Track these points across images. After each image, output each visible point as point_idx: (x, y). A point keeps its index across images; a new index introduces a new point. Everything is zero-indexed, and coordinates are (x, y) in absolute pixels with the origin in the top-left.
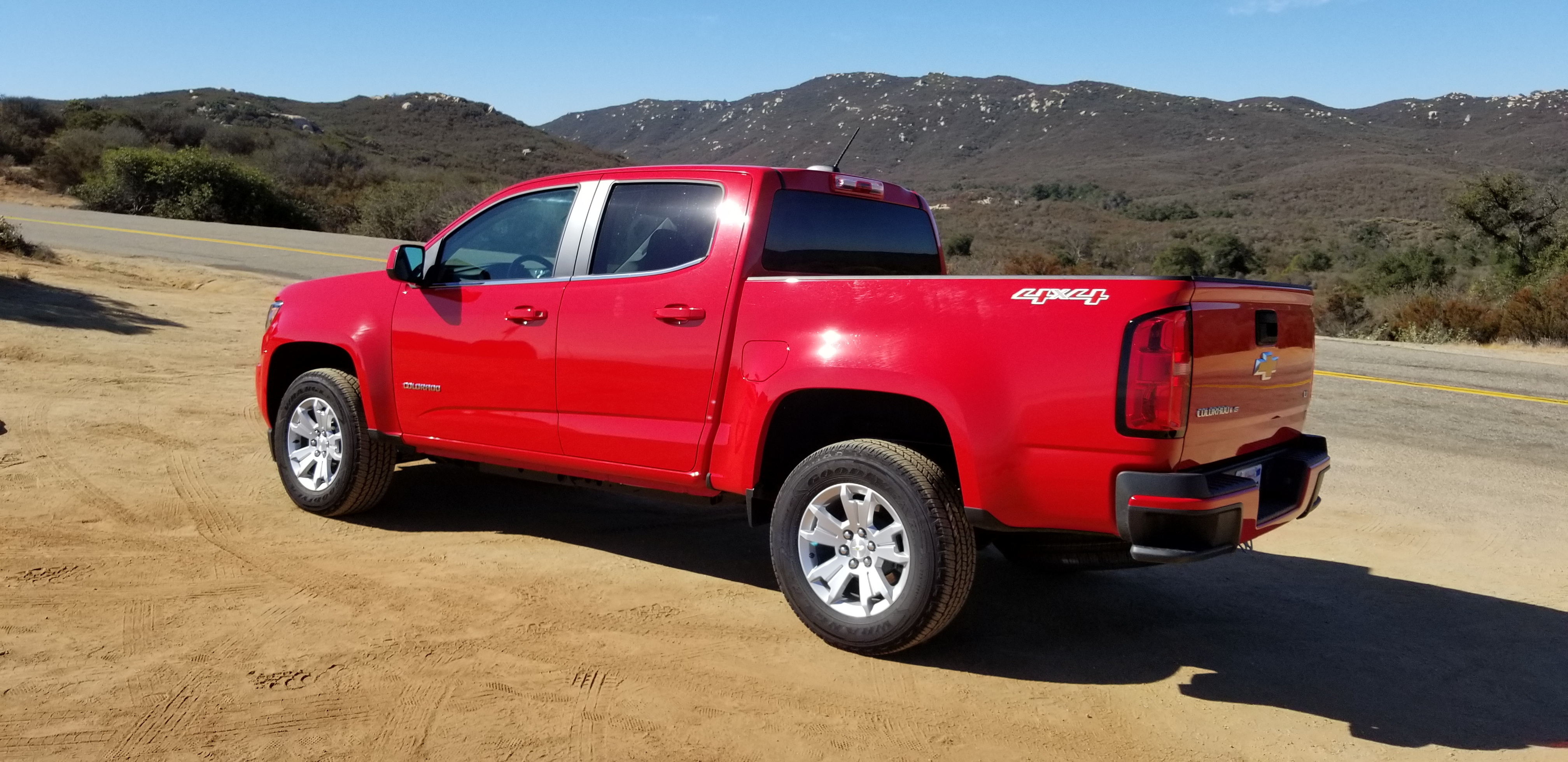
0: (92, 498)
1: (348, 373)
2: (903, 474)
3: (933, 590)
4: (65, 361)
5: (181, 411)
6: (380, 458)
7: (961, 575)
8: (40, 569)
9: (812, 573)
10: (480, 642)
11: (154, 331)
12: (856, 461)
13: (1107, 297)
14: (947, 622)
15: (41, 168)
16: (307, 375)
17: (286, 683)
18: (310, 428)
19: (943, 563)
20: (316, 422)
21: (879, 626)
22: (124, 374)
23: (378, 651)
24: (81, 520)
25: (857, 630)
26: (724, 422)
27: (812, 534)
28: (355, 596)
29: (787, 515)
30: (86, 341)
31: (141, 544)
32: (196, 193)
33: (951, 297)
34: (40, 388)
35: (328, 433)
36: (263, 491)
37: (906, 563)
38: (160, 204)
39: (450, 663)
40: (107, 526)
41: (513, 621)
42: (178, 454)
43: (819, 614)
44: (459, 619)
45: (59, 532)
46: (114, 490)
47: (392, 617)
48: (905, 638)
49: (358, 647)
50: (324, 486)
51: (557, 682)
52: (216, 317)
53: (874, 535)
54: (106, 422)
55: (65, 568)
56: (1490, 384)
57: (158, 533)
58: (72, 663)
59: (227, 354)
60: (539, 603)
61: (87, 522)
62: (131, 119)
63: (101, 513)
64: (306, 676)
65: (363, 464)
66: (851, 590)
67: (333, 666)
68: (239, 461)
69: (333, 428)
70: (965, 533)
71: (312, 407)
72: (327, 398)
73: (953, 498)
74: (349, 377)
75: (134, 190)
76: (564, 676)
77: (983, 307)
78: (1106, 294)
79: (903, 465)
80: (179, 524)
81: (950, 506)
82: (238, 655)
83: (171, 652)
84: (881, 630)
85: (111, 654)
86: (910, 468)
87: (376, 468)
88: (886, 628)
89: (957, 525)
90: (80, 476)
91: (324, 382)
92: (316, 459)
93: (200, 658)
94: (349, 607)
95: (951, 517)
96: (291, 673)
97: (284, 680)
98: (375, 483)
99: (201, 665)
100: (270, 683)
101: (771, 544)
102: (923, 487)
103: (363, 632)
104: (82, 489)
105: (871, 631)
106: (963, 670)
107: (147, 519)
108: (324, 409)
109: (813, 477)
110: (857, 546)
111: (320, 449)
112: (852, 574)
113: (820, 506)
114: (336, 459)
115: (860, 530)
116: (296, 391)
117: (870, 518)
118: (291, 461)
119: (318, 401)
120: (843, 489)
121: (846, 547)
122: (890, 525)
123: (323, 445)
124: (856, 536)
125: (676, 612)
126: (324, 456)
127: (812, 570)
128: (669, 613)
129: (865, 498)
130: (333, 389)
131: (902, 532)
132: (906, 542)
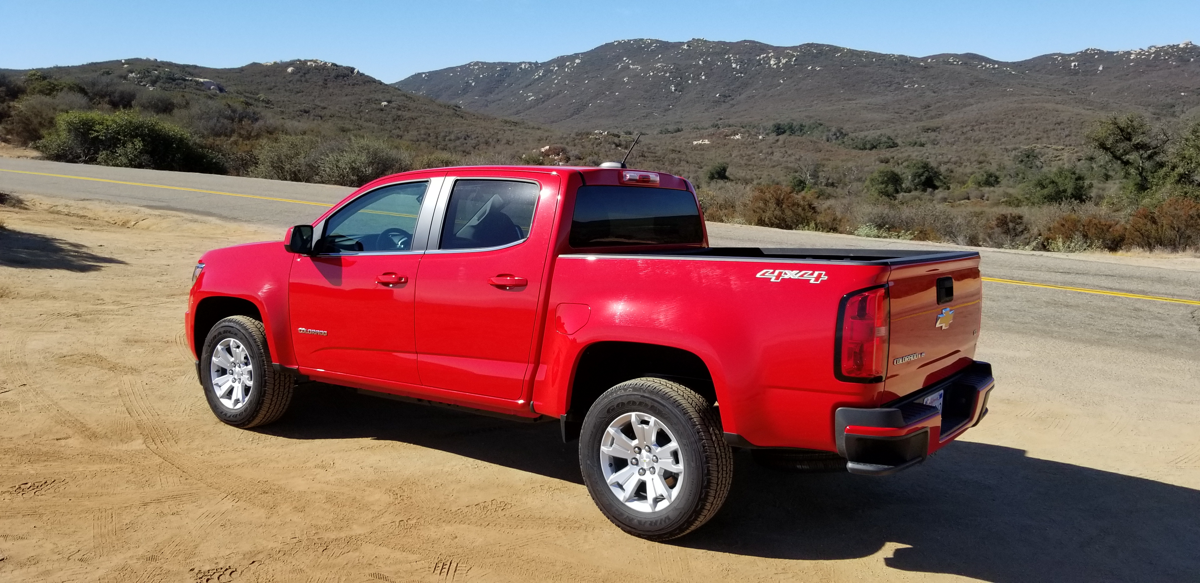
0: (63, 419)
1: (256, 320)
2: (678, 406)
3: (701, 493)
4: (35, 297)
5: (127, 341)
6: (282, 384)
7: (722, 481)
8: (27, 484)
9: (611, 478)
10: (362, 537)
11: (103, 269)
12: (642, 396)
13: (826, 277)
14: (712, 515)
15: (9, 127)
16: (225, 321)
17: (219, 578)
18: (228, 361)
19: (709, 473)
20: (232, 356)
21: (661, 520)
22: (82, 308)
23: (287, 548)
24: (55, 438)
25: (645, 522)
26: (544, 363)
27: (611, 449)
28: (267, 501)
29: (591, 435)
30: (51, 279)
31: (102, 458)
32: (130, 145)
33: (710, 274)
34: (18, 324)
35: (241, 365)
36: (193, 408)
37: (681, 473)
38: (102, 155)
39: (341, 557)
40: (75, 443)
41: (386, 518)
42: (127, 378)
43: (617, 510)
44: (346, 518)
45: (40, 450)
46: (79, 412)
47: (296, 518)
48: (681, 529)
49: (271, 545)
50: (239, 405)
51: (422, 570)
52: (149, 254)
53: (657, 451)
54: (70, 353)
55: (46, 482)
56: (1117, 286)
57: (115, 447)
58: (56, 565)
59: (160, 285)
60: (406, 502)
61: (60, 439)
62: (78, 86)
63: (70, 432)
64: (233, 571)
65: (269, 389)
66: (641, 491)
67: (253, 562)
68: (174, 383)
69: (246, 361)
70: (725, 449)
71: (229, 345)
72: (241, 339)
73: (715, 423)
74: (257, 322)
75: (82, 144)
76: (427, 565)
77: (735, 283)
78: (825, 275)
79: (677, 399)
80: (131, 439)
81: (713, 429)
82: (181, 554)
83: (130, 554)
84: (663, 523)
85: (85, 556)
86: (683, 402)
87: (279, 391)
88: (667, 521)
89: (718, 444)
90: (52, 401)
91: (238, 327)
92: (233, 385)
93: (153, 558)
94: (263, 510)
95: (714, 438)
96: (221, 568)
97: (217, 575)
98: (279, 402)
99: (154, 564)
100: (206, 578)
101: (580, 456)
102: (693, 416)
103: (274, 531)
104: (55, 412)
105: (656, 523)
106: (724, 551)
107: (106, 436)
108: (238, 347)
109: (611, 407)
110: (644, 458)
111: (236, 377)
112: (641, 480)
113: (616, 429)
114: (248, 385)
115: (647, 447)
116: (216, 333)
117: (653, 438)
118: (214, 386)
119: (234, 341)
120: (633, 417)
121: (636, 459)
122: (669, 444)
123: (238, 374)
124: (643, 451)
125: (509, 507)
126: (239, 383)
127: (611, 476)
128: (504, 507)
129: (650, 424)
130: (244, 332)
131: (678, 449)
132: (680, 457)
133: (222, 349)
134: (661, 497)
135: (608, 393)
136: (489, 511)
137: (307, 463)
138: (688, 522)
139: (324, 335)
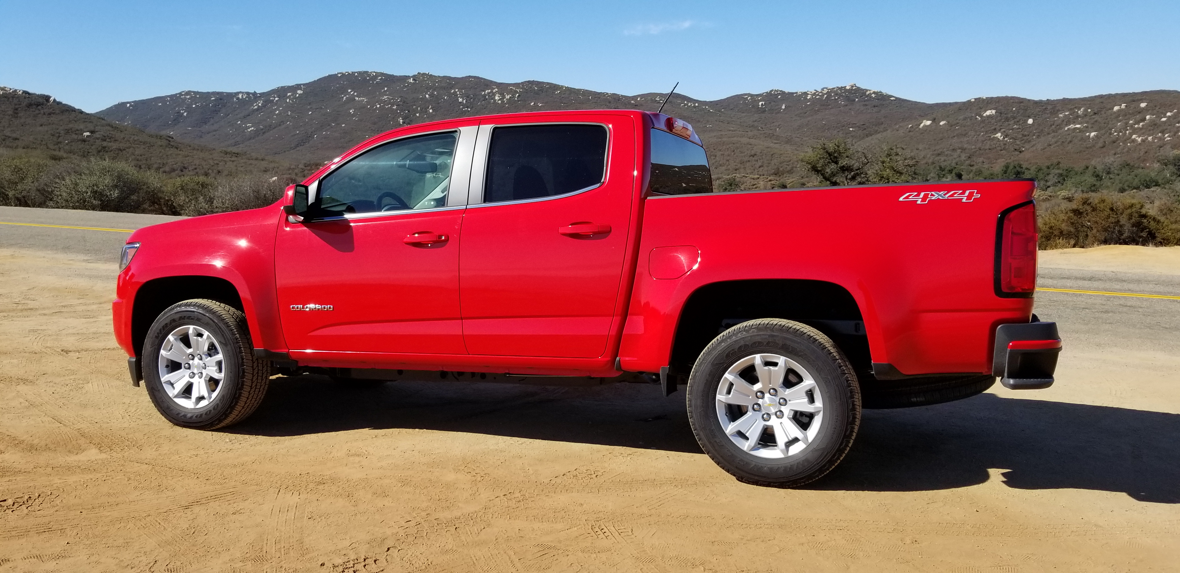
8: (5, 501)
9: (730, 428)
10: (481, 514)
12: (770, 335)
13: (979, 195)
16: (180, 306)
18: (184, 353)
19: (854, 408)
20: (189, 347)
21: (796, 464)
23: (411, 531)
25: (777, 469)
26: (633, 315)
27: (728, 397)
28: (334, 490)
29: (706, 384)
31: (70, 469)
37: (818, 411)
39: (482, 533)
40: (15, 457)
41: (486, 495)
42: (25, 389)
43: (741, 462)
44: (442, 498)
47: (387, 503)
49: (389, 530)
50: (203, 403)
51: (583, 536)
53: (786, 393)
55: (29, 497)
57: (73, 458)
64: (375, 560)
65: (247, 380)
66: (767, 438)
67: (389, 549)
69: (212, 351)
71: (186, 334)
72: (206, 326)
76: (583, 531)
78: (978, 193)
79: (811, 335)
82: (291, 551)
84: (800, 466)
85: (170, 566)
87: (257, 383)
88: (806, 464)
89: (854, 378)
91: (200, 311)
92: (193, 380)
94: (340, 500)
96: (357, 559)
97: (359, 566)
98: (255, 396)
103: (377, 518)
107: (48, 448)
108: (200, 335)
109: (730, 351)
110: (768, 403)
111: (195, 371)
112: (766, 425)
113: (734, 374)
114: (216, 378)
115: (772, 390)
116: (168, 321)
117: (781, 380)
118: (163, 384)
119: (194, 328)
120: (758, 359)
121: (759, 405)
122: (801, 384)
123: (198, 367)
124: (767, 395)
125: (600, 473)
126: (200, 377)
127: (730, 426)
128: (596, 474)
129: (779, 364)
130: (211, 316)
131: (814, 387)
132: (818, 395)
133: (175, 339)
134: (796, 440)
135: (724, 337)
136: (584, 479)
137: (333, 453)
138: (831, 462)
139: (327, 310)
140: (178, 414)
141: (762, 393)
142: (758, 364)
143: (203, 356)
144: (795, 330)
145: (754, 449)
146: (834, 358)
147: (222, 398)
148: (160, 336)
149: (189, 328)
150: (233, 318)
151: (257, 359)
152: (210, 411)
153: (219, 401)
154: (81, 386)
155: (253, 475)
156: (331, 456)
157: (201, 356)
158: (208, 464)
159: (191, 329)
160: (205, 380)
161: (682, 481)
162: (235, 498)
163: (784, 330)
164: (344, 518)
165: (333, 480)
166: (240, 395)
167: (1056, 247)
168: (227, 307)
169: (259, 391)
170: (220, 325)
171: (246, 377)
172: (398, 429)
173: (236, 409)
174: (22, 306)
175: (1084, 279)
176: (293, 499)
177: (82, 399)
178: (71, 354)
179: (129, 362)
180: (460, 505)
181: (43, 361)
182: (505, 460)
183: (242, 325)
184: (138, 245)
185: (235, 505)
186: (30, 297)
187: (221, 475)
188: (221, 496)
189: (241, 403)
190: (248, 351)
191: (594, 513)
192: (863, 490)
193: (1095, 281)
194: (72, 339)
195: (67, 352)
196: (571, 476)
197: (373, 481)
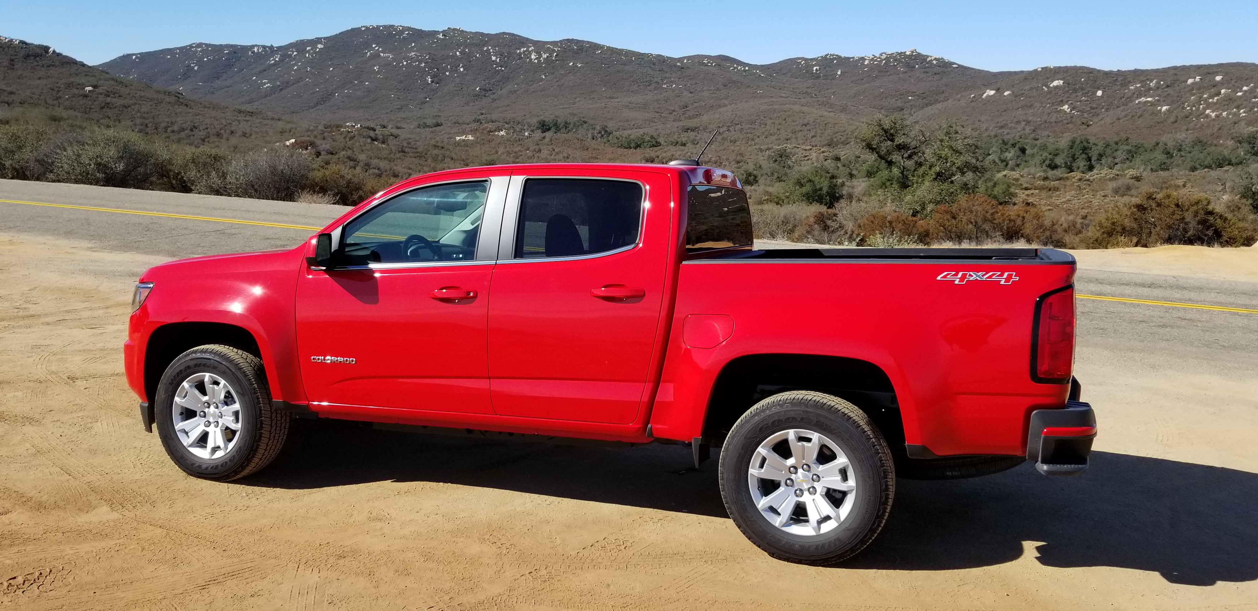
2: (848, 420)
3: (877, 510)
6: (279, 424)
8: (15, 578)
9: (762, 503)
12: (803, 411)
13: (1018, 278)
16: (195, 351)
18: (199, 400)
19: (886, 489)
20: (205, 394)
21: (830, 542)
25: (809, 547)
27: (761, 471)
29: (736, 458)
31: (81, 534)
37: (851, 490)
40: (23, 518)
41: (511, 572)
42: (30, 430)
43: (773, 538)
44: (465, 576)
47: (409, 583)
50: (220, 455)
53: (819, 469)
55: (40, 573)
57: (83, 519)
60: (513, 550)
65: (265, 432)
66: (799, 514)
69: (229, 400)
71: (201, 381)
72: (221, 373)
78: (1017, 276)
79: (846, 412)
84: (832, 545)
87: (275, 434)
91: (217, 358)
92: (208, 428)
95: (886, 451)
98: (273, 447)
105: (823, 547)
108: (216, 383)
109: (764, 425)
110: (801, 478)
111: (211, 420)
112: (799, 501)
113: (768, 449)
114: (233, 429)
115: (805, 466)
116: (182, 368)
117: (815, 456)
118: (177, 433)
119: (210, 376)
120: (791, 434)
121: (792, 480)
122: (835, 461)
123: (214, 415)
124: (800, 471)
125: (629, 544)
126: (217, 426)
127: (762, 500)
128: (625, 545)
129: (813, 441)
130: (228, 364)
131: (848, 466)
132: (851, 473)
133: (190, 386)
134: (828, 518)
135: (758, 411)
136: (612, 552)
137: (354, 516)
138: (862, 542)
139: (350, 363)
140: (193, 464)
141: (796, 468)
142: (792, 440)
143: (220, 405)
144: (830, 407)
145: (787, 525)
146: (868, 437)
147: (239, 449)
148: (175, 382)
149: (205, 375)
150: (251, 366)
151: (276, 410)
152: (226, 463)
153: (235, 453)
154: (90, 425)
155: (271, 545)
156: (352, 520)
157: (217, 404)
158: (224, 528)
159: (207, 377)
160: (221, 430)
161: (712, 555)
162: (253, 575)
163: (818, 406)
164: (365, 602)
165: (355, 552)
166: (257, 448)
167: (1117, 245)
168: (245, 354)
169: (278, 442)
170: (237, 374)
171: (264, 429)
172: (422, 482)
173: (253, 461)
174: (24, 312)
175: (1143, 285)
176: (312, 578)
177: (91, 443)
178: (78, 382)
179: (142, 407)
180: (484, 585)
181: (49, 393)
182: (532, 526)
183: (260, 373)
184: (152, 285)
185: (253, 585)
186: (32, 299)
187: (238, 544)
188: (238, 572)
189: (259, 455)
190: (266, 401)
191: (620, 596)
192: (895, 569)
193: (1155, 288)
194: (78, 358)
195: (72, 379)
196: (599, 547)
197: (395, 554)
